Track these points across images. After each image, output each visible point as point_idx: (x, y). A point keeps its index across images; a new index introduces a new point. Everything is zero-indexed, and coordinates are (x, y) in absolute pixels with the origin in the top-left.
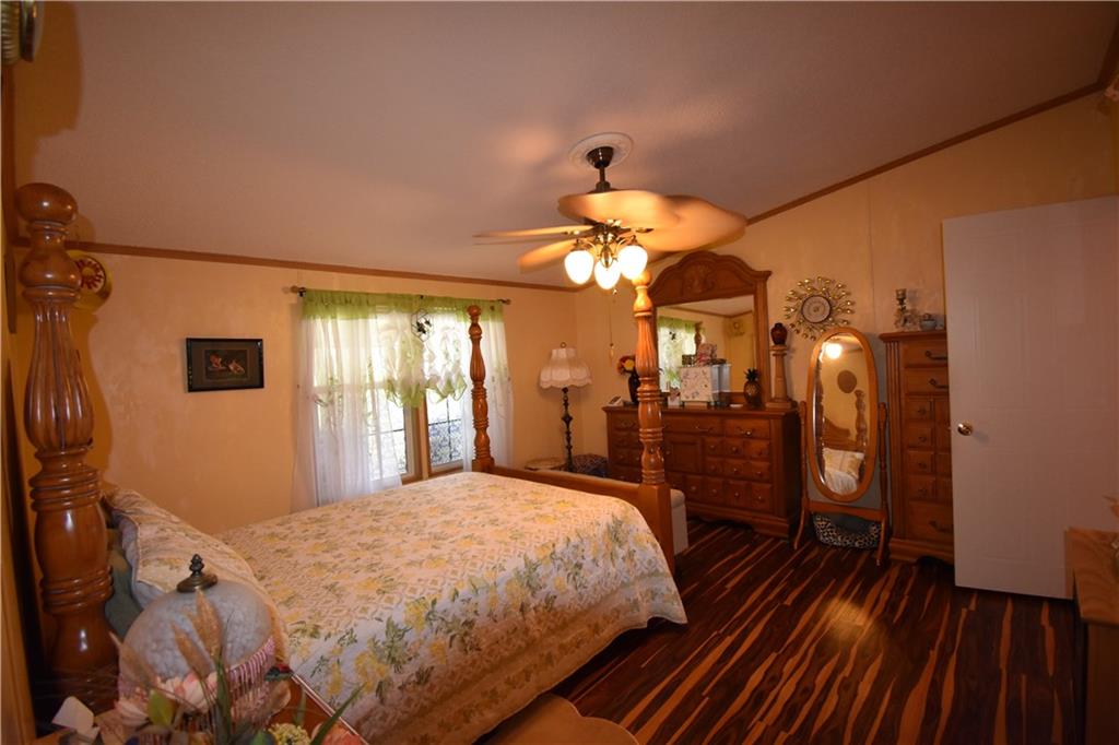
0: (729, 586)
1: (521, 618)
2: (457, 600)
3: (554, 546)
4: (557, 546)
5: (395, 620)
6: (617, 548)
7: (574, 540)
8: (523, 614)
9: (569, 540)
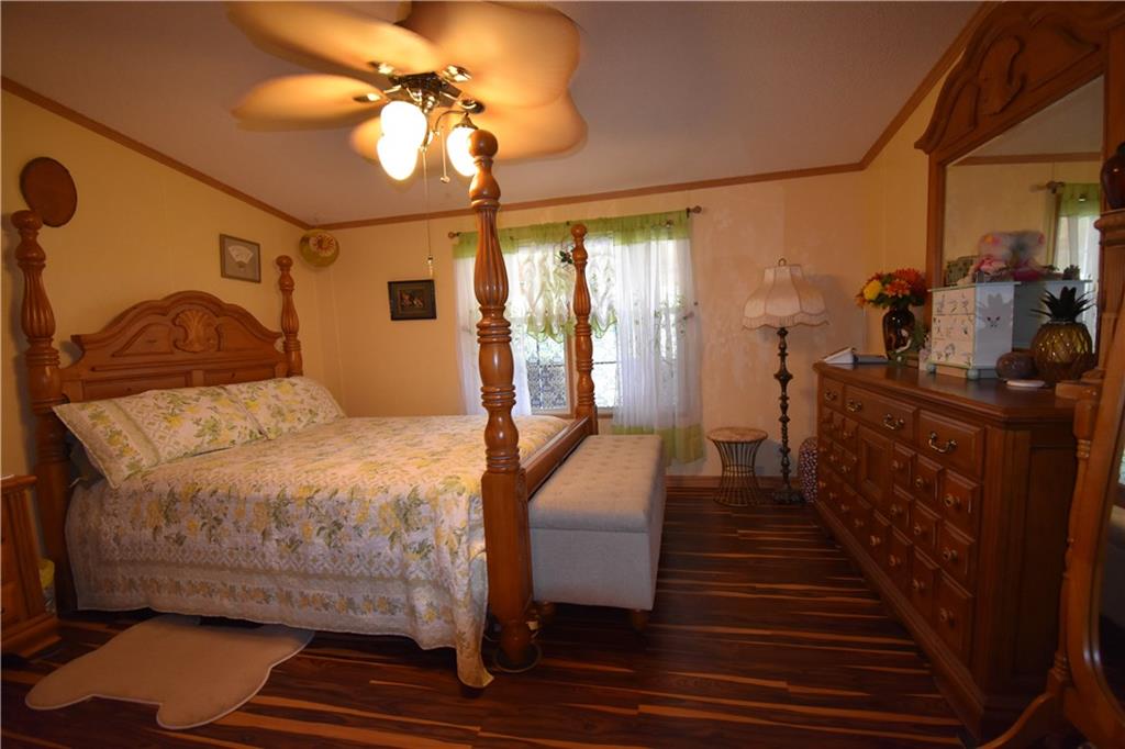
0: (645, 709)
1: (260, 541)
2: (214, 497)
3: (317, 491)
4: (320, 493)
5: (175, 490)
6: (403, 531)
7: (343, 495)
8: (264, 539)
9: (336, 492)
